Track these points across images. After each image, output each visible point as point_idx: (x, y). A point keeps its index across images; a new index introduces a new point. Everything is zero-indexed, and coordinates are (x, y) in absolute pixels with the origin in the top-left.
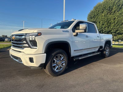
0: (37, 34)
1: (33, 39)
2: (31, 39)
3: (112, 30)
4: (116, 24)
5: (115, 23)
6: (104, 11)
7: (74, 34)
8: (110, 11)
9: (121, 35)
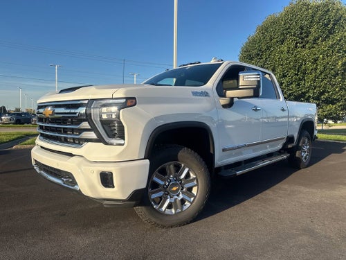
0: (124, 100)
1: (114, 116)
2: (104, 117)
3: (308, 92)
4: (321, 74)
5: (318, 71)
6: (285, 38)
7: (223, 101)
8: (302, 39)
9: (333, 104)
